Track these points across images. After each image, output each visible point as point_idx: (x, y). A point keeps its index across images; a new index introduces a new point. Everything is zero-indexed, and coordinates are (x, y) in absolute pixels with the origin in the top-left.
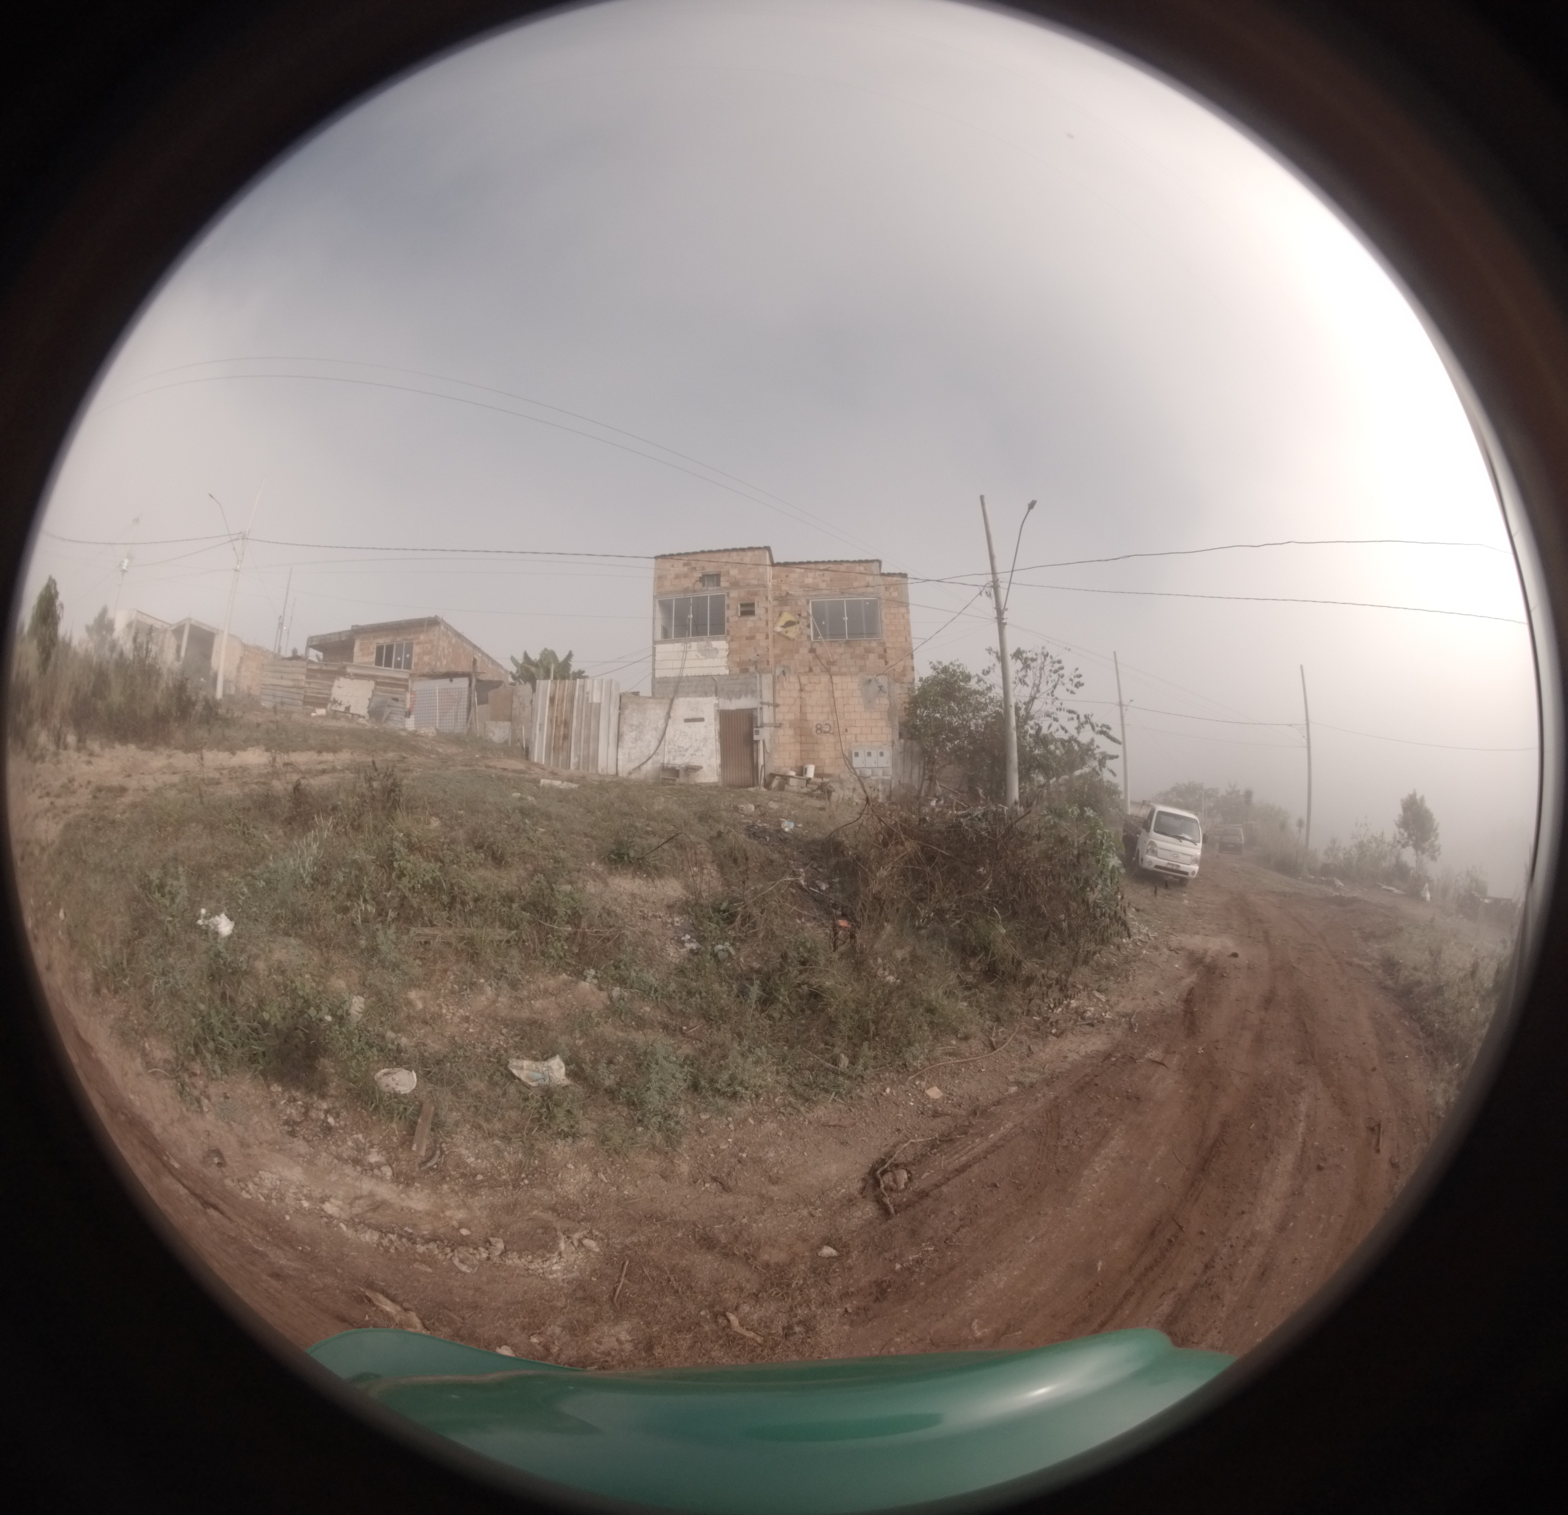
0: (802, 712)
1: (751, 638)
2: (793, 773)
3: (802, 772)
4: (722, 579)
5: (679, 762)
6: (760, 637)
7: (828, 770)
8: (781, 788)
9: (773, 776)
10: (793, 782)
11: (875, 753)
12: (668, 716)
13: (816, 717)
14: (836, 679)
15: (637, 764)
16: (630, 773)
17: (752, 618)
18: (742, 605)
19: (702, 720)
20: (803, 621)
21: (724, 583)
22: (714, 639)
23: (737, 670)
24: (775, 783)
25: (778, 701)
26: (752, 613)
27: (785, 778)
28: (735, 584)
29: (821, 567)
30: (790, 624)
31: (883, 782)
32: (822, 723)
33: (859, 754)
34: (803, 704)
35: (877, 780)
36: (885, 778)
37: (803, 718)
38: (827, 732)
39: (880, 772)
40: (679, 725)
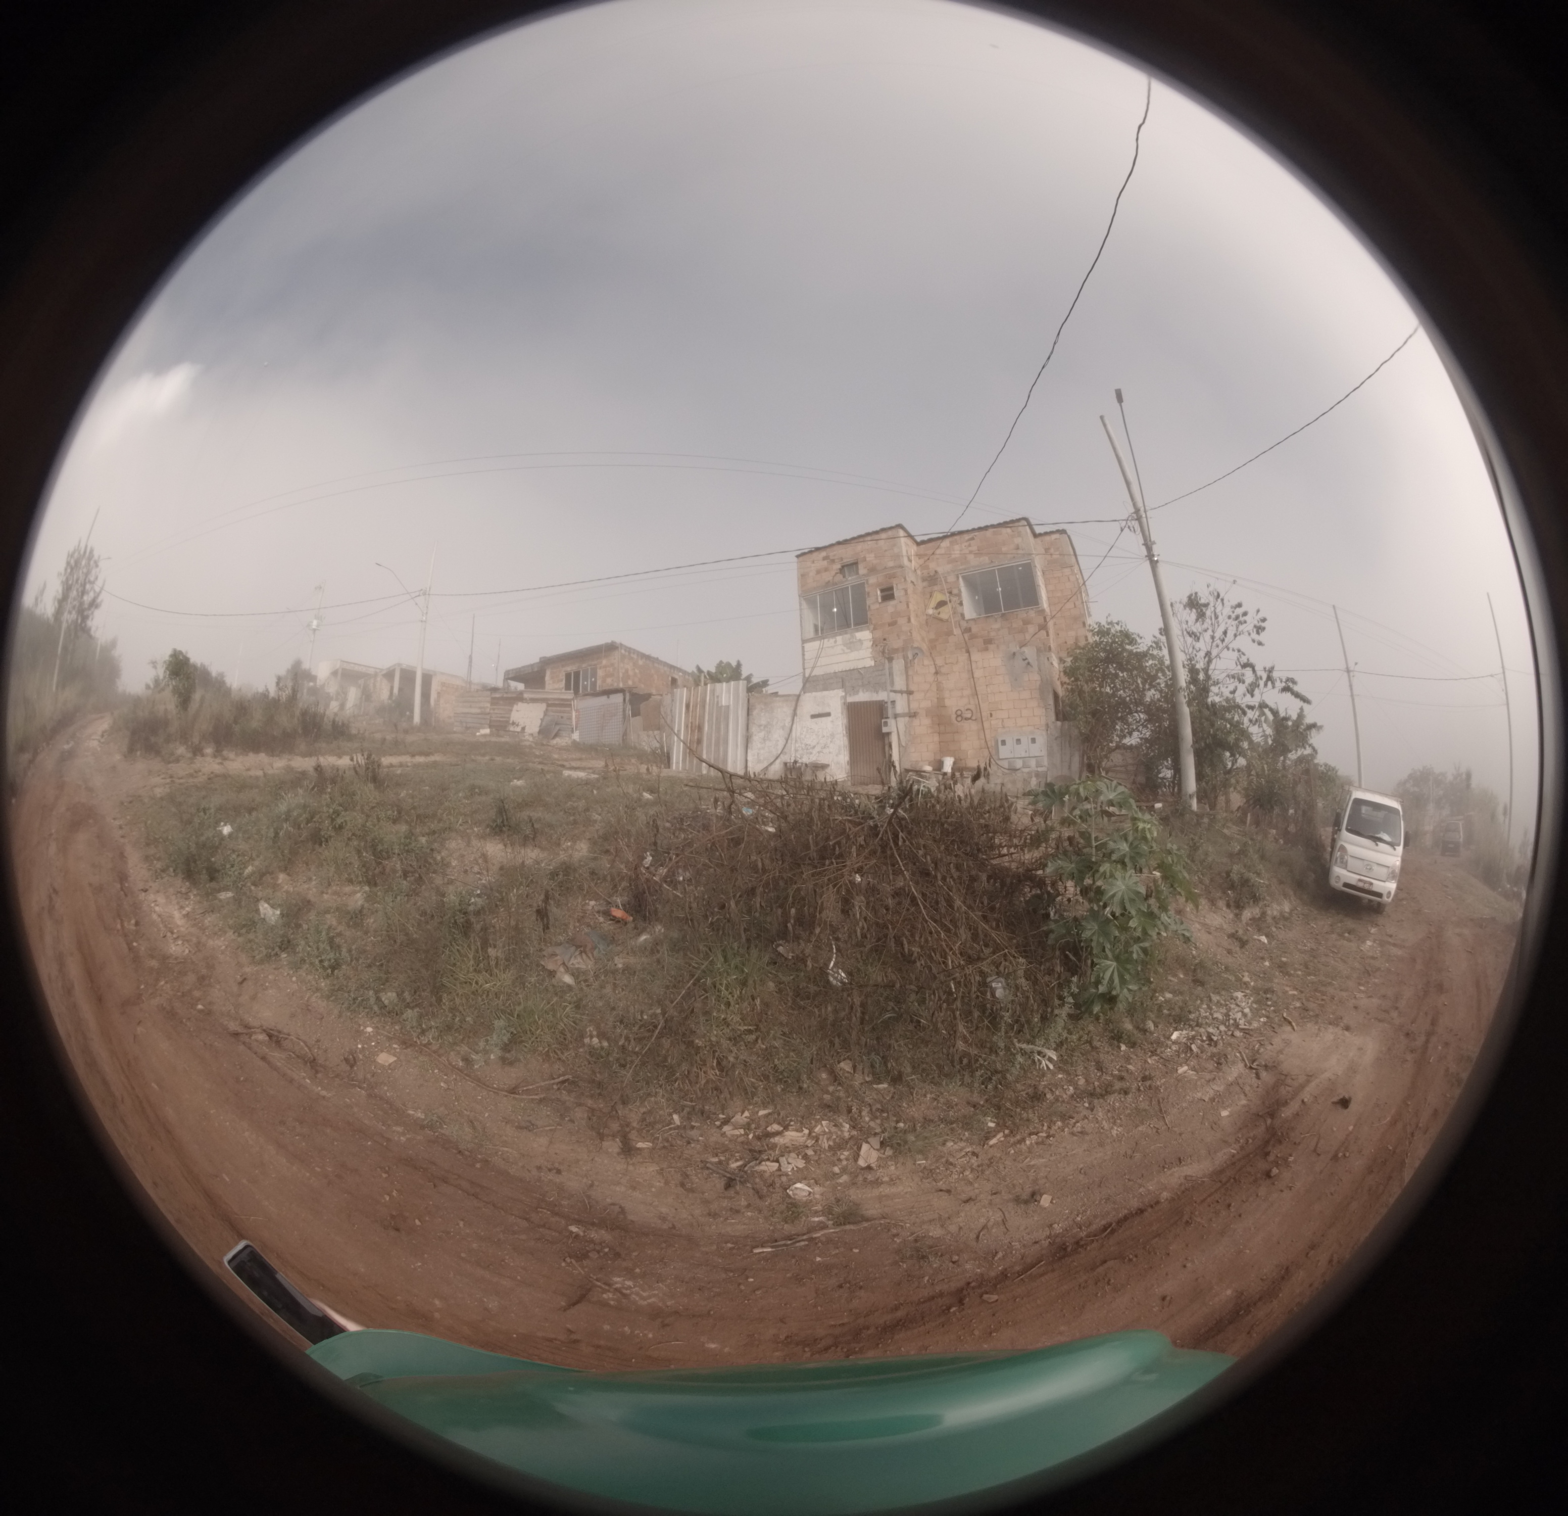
0: (940, 698)
2: (928, 768)
3: (938, 765)
4: (860, 566)
5: (806, 759)
7: (971, 764)
9: (907, 771)
10: (928, 777)
11: (1025, 740)
12: (794, 714)
13: (954, 703)
14: (976, 657)
15: (765, 764)
16: (758, 773)
17: (892, 603)
18: (882, 591)
19: (828, 714)
20: (954, 599)
21: (862, 571)
22: (857, 630)
23: (879, 659)
25: (913, 687)
26: (892, 597)
27: (921, 773)
28: (872, 570)
29: (970, 536)
30: (941, 604)
31: (1037, 775)
32: (962, 709)
33: (1007, 742)
34: (940, 689)
35: (1028, 773)
36: (1040, 769)
37: (941, 704)
38: (970, 719)
39: (1033, 763)
40: (806, 722)
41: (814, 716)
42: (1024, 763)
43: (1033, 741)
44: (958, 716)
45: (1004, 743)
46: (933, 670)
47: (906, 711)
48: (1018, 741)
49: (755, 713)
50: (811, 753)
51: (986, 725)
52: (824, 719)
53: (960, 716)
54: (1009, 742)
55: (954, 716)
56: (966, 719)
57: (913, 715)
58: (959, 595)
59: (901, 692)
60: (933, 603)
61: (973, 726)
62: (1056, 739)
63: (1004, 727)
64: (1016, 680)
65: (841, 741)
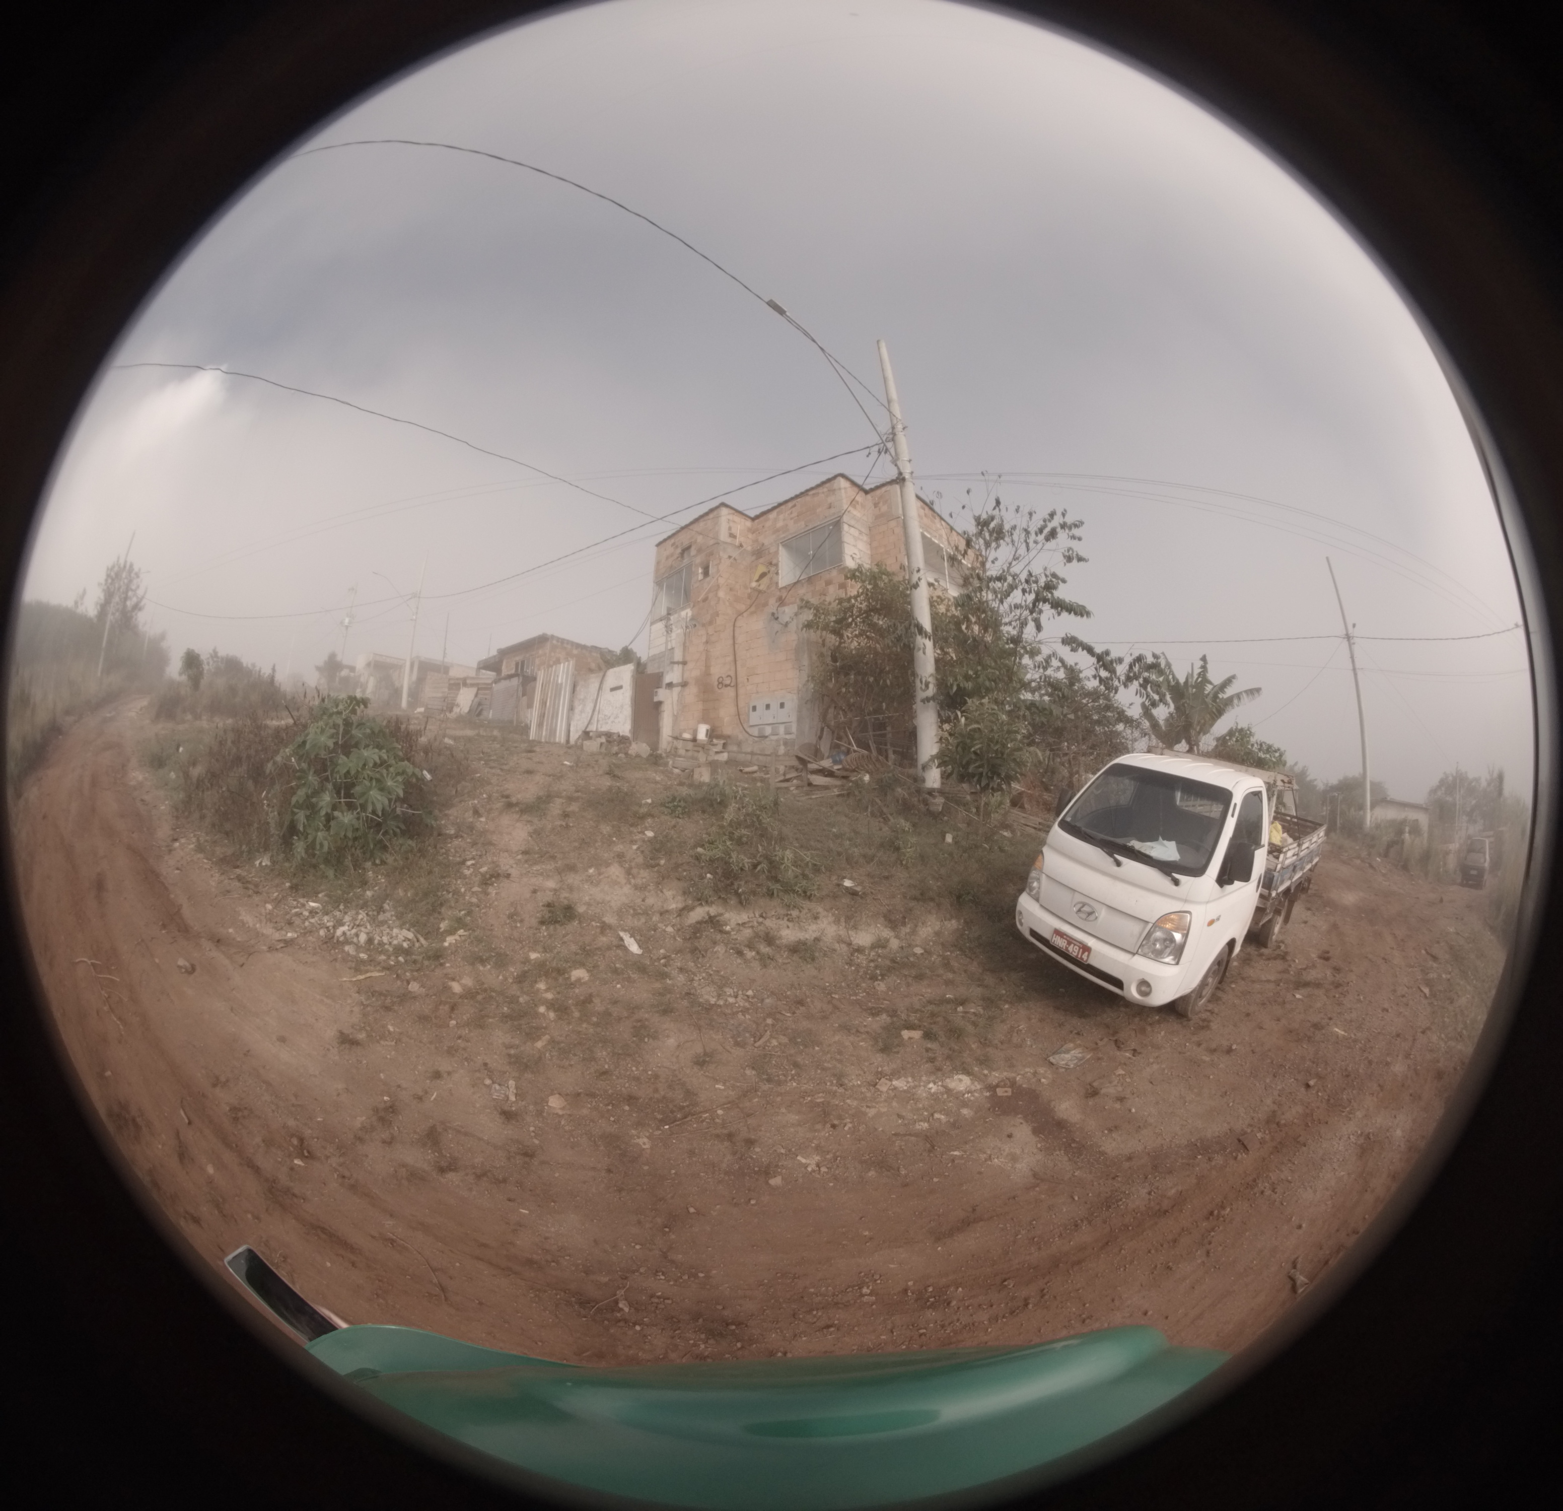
0: (708, 667)
1: (705, 599)
2: (687, 736)
3: (694, 731)
4: (692, 548)
11: (775, 706)
12: (600, 688)
13: (718, 671)
14: (741, 622)
15: (579, 734)
18: (703, 569)
19: (623, 688)
20: (773, 569)
21: (693, 552)
22: (684, 609)
25: (687, 658)
26: (708, 574)
28: (699, 550)
29: (790, 504)
30: (763, 575)
31: (786, 743)
32: (724, 676)
33: (757, 708)
34: (708, 659)
35: (777, 741)
36: (788, 737)
37: (707, 673)
38: (729, 685)
39: (782, 729)
40: (607, 695)
41: (613, 690)
42: (773, 729)
43: (782, 705)
44: (719, 683)
45: (754, 708)
46: (704, 640)
47: (680, 681)
48: (768, 707)
49: (578, 688)
50: (607, 723)
51: (741, 691)
52: (618, 692)
53: (722, 683)
54: (761, 708)
55: (716, 683)
56: (726, 686)
57: (684, 685)
58: (777, 565)
59: (678, 663)
60: (756, 577)
61: (730, 692)
62: (806, 703)
63: (757, 692)
64: (773, 642)
65: (628, 711)
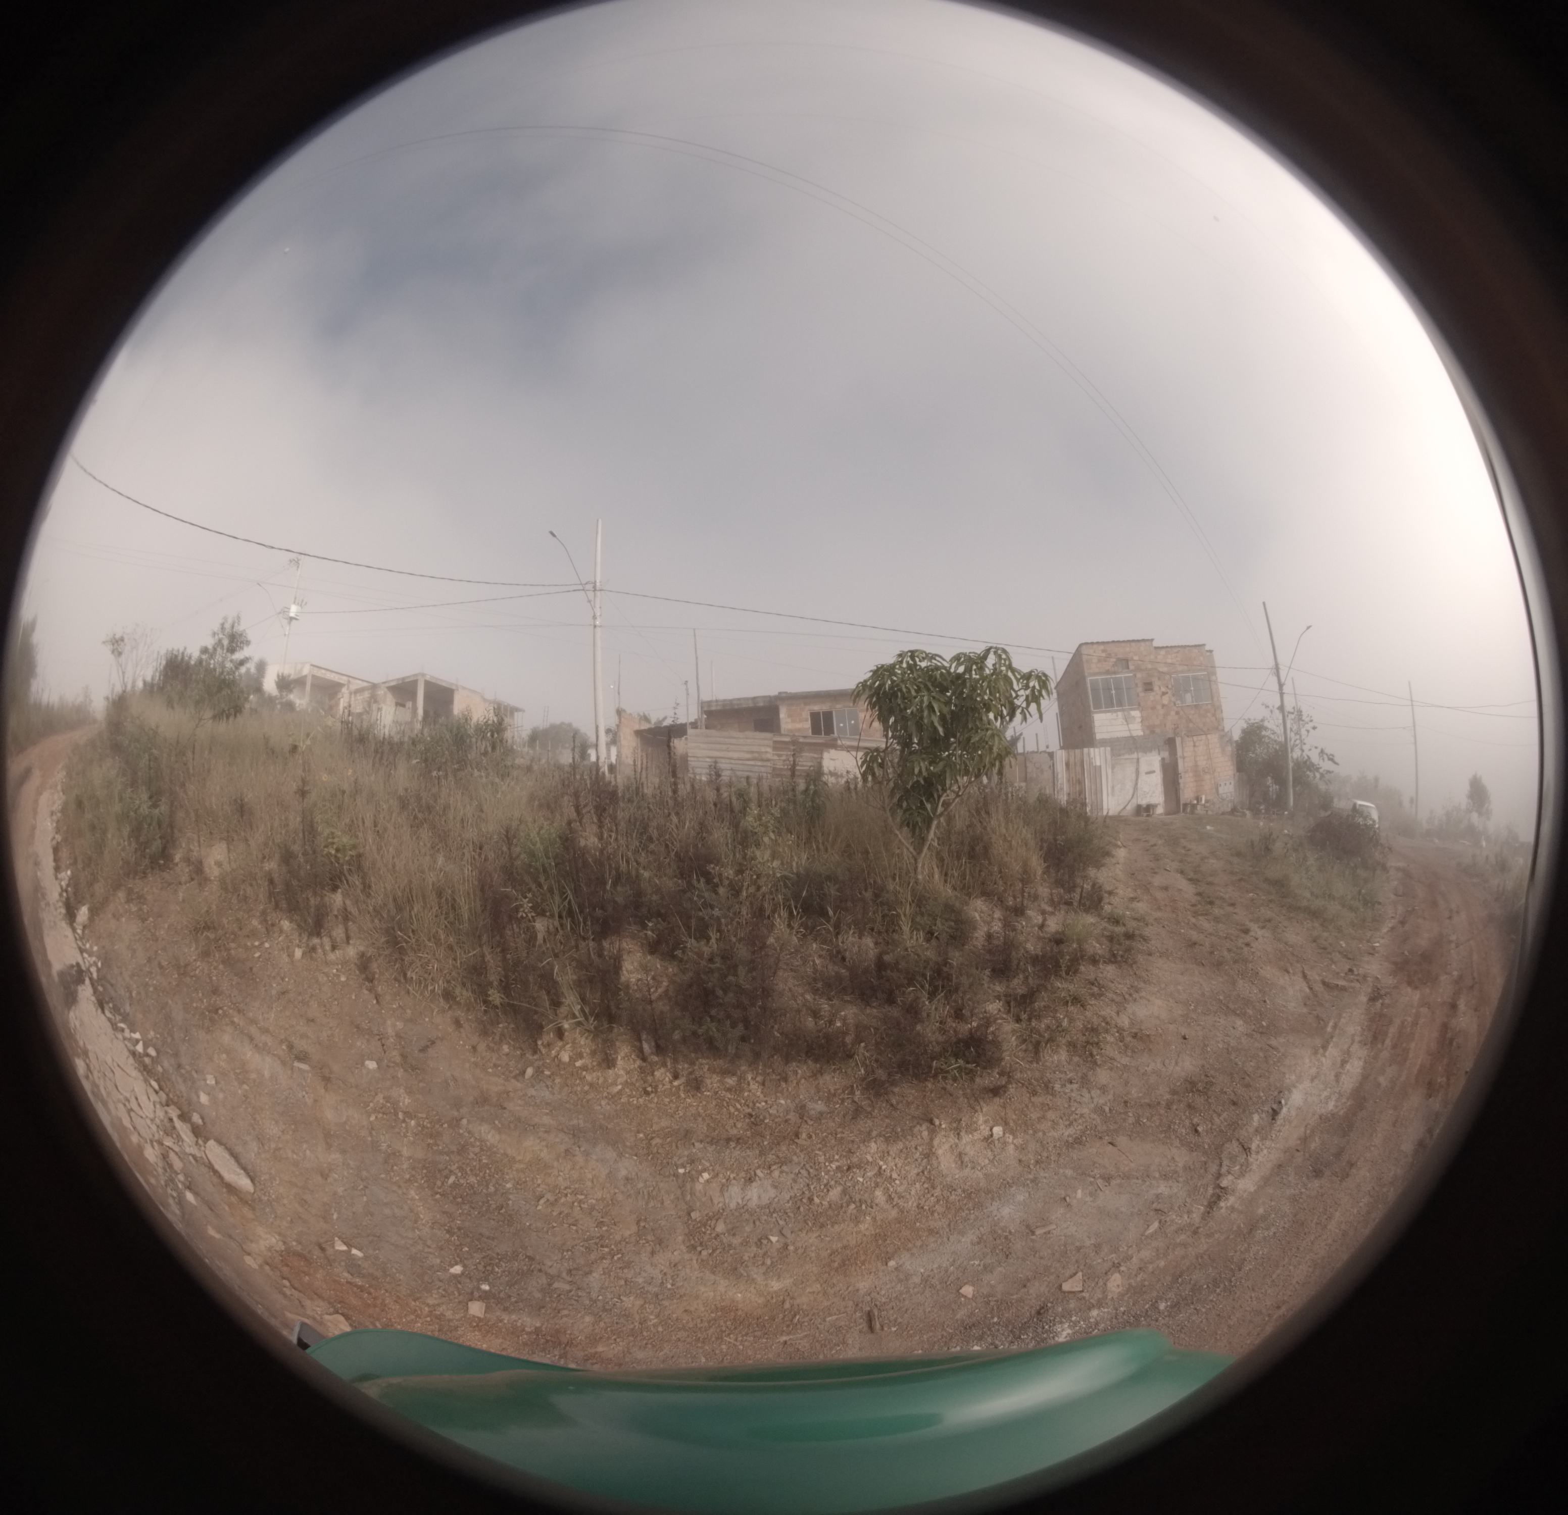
0: (1196, 761)
1: (1153, 708)
2: (1195, 802)
3: (1198, 799)
4: (1130, 663)
5: (1144, 802)
6: (1159, 707)
7: (1209, 798)
8: (1192, 812)
9: (1185, 805)
10: (1199, 807)
11: (1228, 783)
12: (1137, 772)
13: (1202, 763)
14: (1209, 736)
15: (1122, 807)
16: (1120, 812)
17: (1153, 694)
18: (1145, 684)
19: (1153, 772)
20: (1170, 692)
21: (1132, 667)
22: (1132, 709)
23: (1147, 732)
24: (1189, 810)
25: (1185, 755)
26: (1151, 690)
27: (1194, 807)
28: (1138, 669)
29: (1175, 650)
32: (1204, 767)
34: (1195, 756)
35: (1227, 800)
37: (1196, 764)
38: (1207, 772)
39: (1230, 796)
40: (1143, 778)
41: (1147, 773)
42: (1227, 796)
43: (1230, 782)
44: (1202, 771)
45: (1219, 785)
46: (1192, 744)
47: (1183, 768)
48: (1225, 783)
50: (1147, 798)
51: (1213, 776)
52: (1151, 775)
54: (1222, 784)
57: (1186, 771)
61: (1210, 776)
62: (1236, 781)
63: (1220, 776)
65: (1161, 788)
